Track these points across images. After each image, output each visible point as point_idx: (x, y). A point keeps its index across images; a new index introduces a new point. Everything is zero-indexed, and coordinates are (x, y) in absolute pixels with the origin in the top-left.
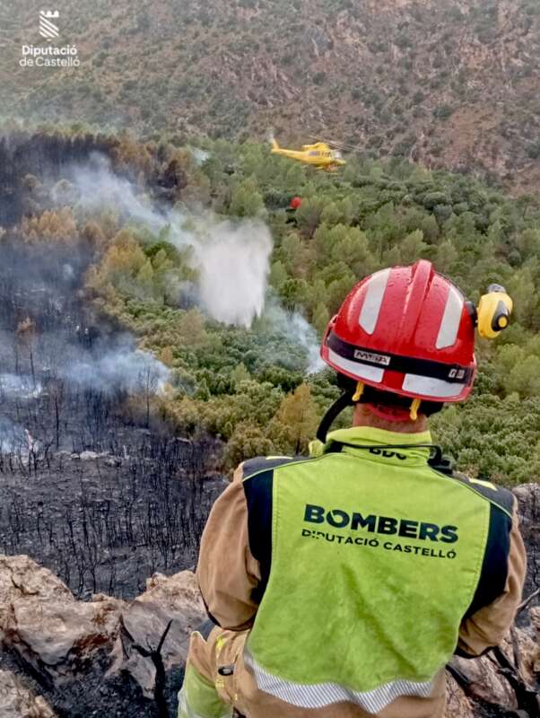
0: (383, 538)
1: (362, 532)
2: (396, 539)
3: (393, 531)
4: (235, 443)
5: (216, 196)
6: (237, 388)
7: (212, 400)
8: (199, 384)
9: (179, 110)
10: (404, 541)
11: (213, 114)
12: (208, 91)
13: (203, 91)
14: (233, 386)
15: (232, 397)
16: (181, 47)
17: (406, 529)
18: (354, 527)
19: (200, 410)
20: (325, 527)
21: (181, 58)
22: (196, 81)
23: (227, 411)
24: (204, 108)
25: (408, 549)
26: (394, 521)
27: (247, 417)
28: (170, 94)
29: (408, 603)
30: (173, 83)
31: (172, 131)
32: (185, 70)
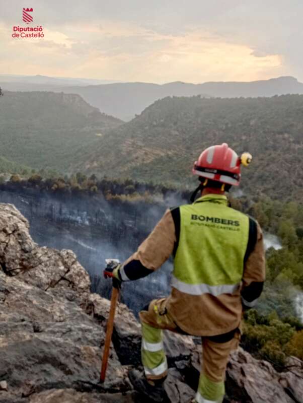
0: (217, 224)
1: (210, 222)
2: (220, 225)
3: (219, 222)
4: (265, 350)
5: (271, 226)
6: (271, 323)
7: (256, 326)
8: (251, 316)
9: (257, 186)
10: (223, 225)
11: (274, 189)
12: (273, 179)
13: (270, 178)
14: (269, 321)
15: (267, 327)
16: (262, 159)
17: (223, 222)
18: (207, 220)
19: (249, 329)
20: (198, 221)
21: (261, 164)
22: (267, 174)
23: (263, 333)
24: (269, 186)
25: (224, 228)
26: (219, 219)
27: (274, 339)
28: (254, 180)
29: (226, 247)
30: (256, 174)
31: (253, 195)
32: (262, 169)
